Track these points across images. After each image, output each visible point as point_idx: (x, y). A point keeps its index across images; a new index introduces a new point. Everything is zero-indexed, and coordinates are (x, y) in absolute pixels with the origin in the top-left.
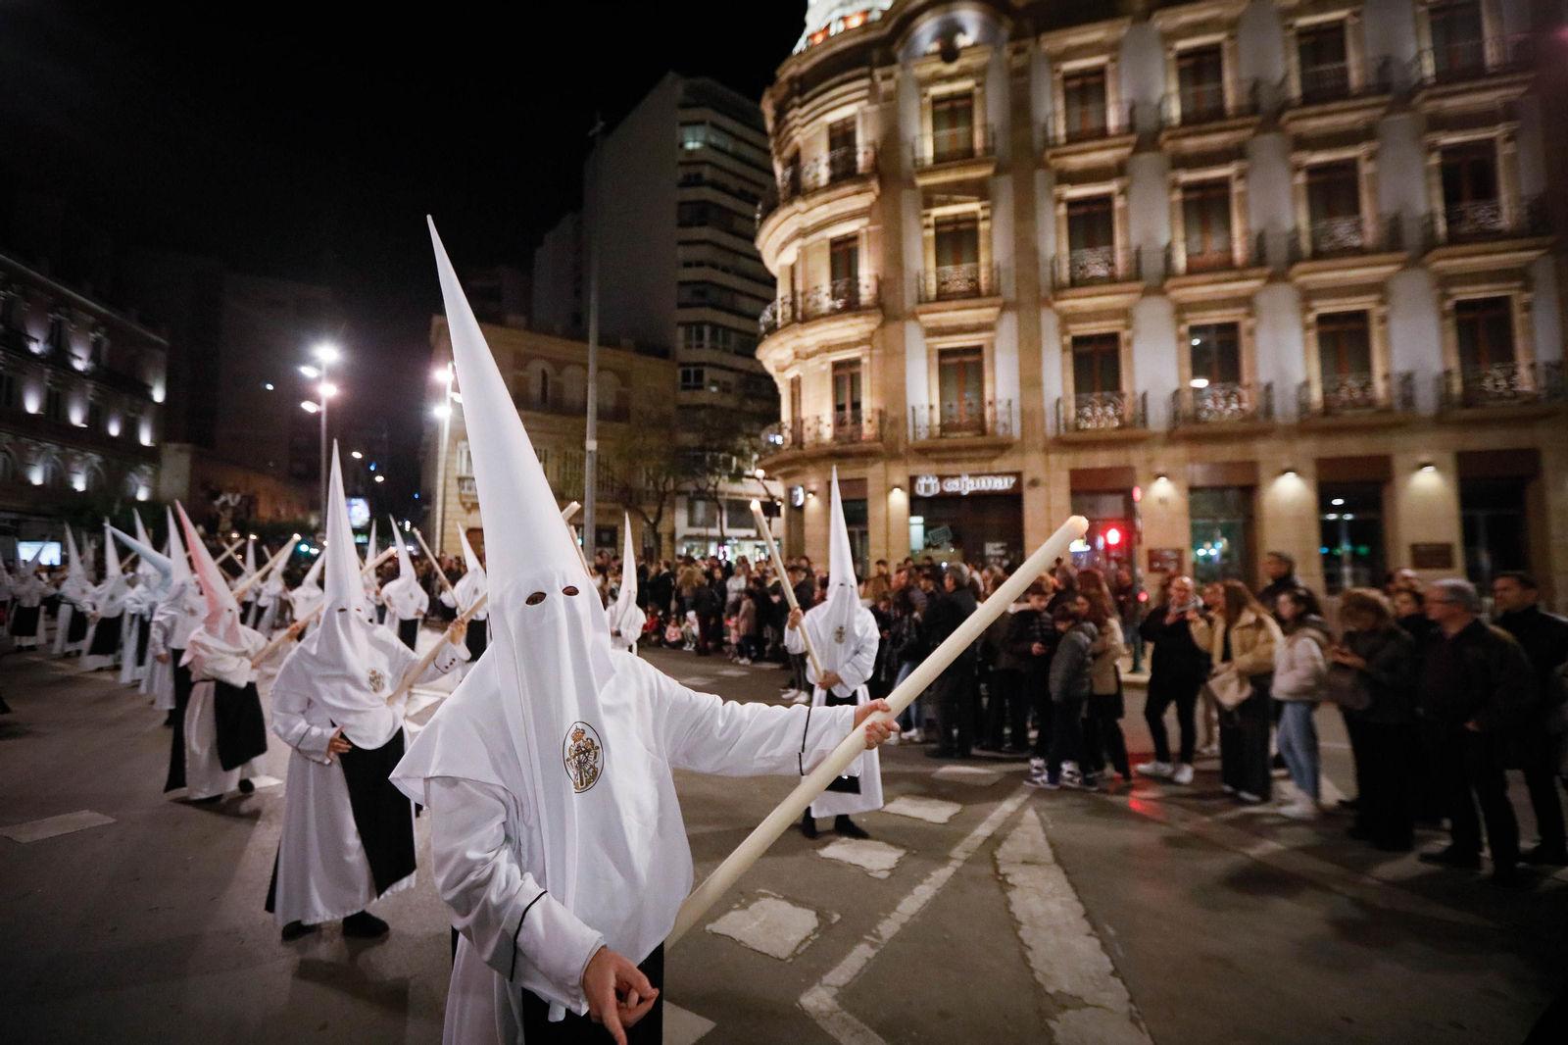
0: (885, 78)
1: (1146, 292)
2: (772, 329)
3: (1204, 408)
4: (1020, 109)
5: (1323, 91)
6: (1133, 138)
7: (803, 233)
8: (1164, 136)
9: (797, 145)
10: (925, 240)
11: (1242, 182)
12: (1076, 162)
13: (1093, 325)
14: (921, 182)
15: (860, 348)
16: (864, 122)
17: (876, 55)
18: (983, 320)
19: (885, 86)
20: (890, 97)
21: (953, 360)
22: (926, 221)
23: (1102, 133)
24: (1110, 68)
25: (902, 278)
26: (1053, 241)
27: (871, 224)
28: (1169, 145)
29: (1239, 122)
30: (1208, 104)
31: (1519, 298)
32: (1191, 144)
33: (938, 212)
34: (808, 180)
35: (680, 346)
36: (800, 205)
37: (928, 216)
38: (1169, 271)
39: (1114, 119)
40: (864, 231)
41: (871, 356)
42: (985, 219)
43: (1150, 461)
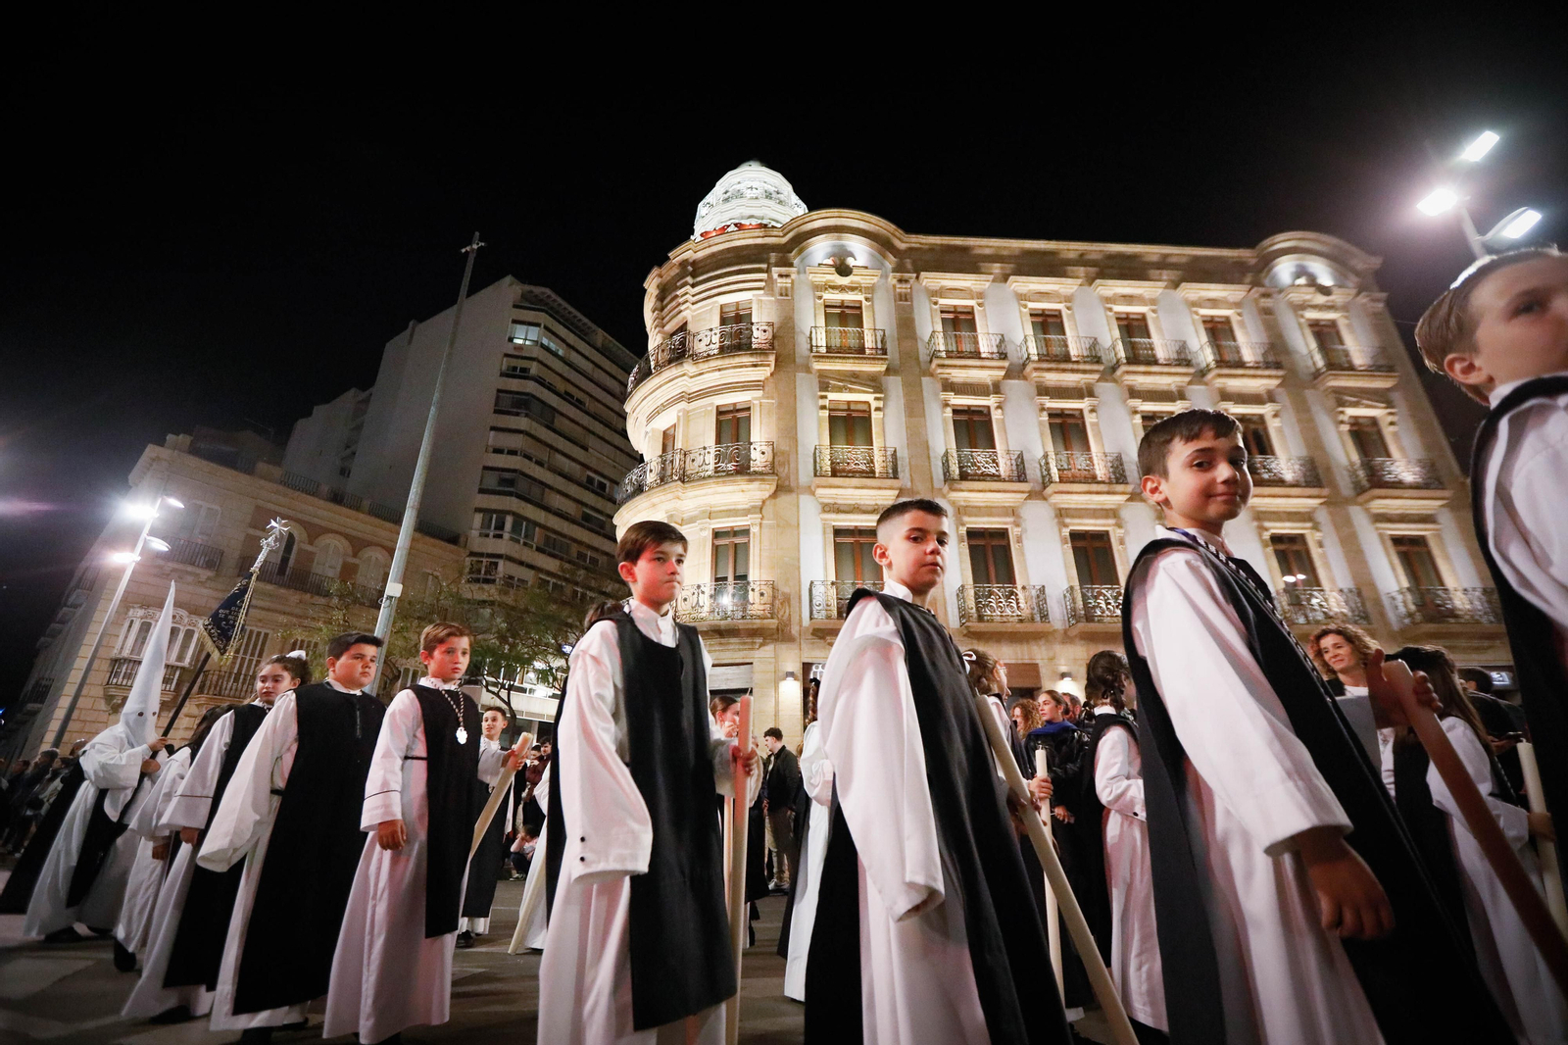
0: (781, 276)
1: (1032, 495)
2: (639, 489)
3: (1098, 606)
4: (906, 324)
5: (1140, 357)
6: (1006, 364)
7: (690, 397)
8: (1029, 368)
9: (684, 318)
10: (820, 420)
11: (1094, 414)
12: (958, 375)
13: (985, 519)
14: (817, 366)
15: (749, 516)
16: (760, 308)
17: (773, 257)
18: (879, 503)
19: (781, 283)
20: (784, 293)
21: (851, 540)
22: (822, 402)
23: (976, 355)
24: (977, 309)
25: (797, 454)
26: (942, 438)
27: (763, 397)
28: (1035, 374)
29: (1088, 367)
30: (1056, 350)
31: (1312, 538)
32: (1052, 378)
33: (832, 396)
34: (700, 347)
35: (475, 533)
36: (688, 367)
37: (825, 397)
38: (1047, 479)
39: (985, 347)
40: (755, 402)
41: (761, 524)
42: (878, 409)
43: (1051, 659)
